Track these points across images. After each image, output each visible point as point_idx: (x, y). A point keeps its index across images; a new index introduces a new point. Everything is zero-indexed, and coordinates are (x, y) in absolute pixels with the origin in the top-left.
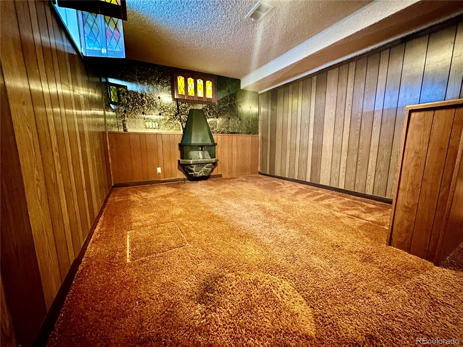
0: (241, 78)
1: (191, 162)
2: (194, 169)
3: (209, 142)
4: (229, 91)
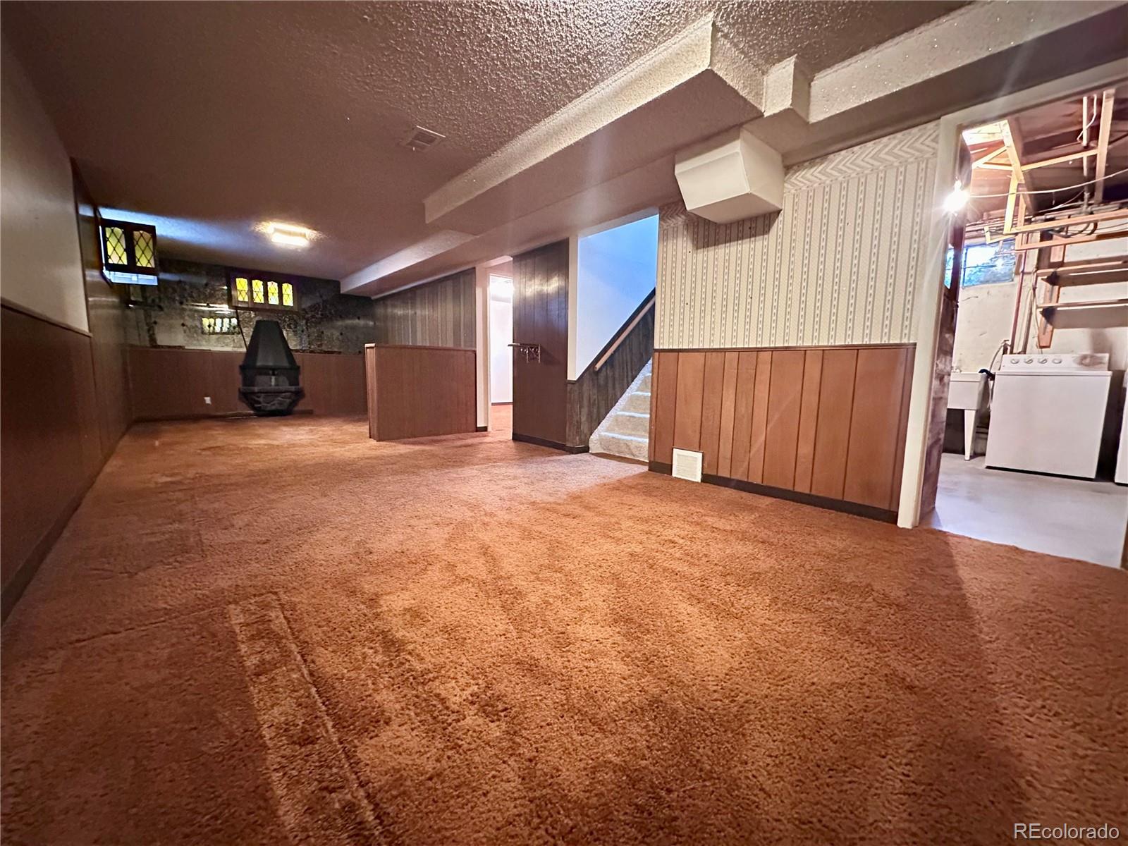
0: (341, 278)
1: (256, 389)
2: (261, 400)
3: (285, 363)
4: (321, 297)
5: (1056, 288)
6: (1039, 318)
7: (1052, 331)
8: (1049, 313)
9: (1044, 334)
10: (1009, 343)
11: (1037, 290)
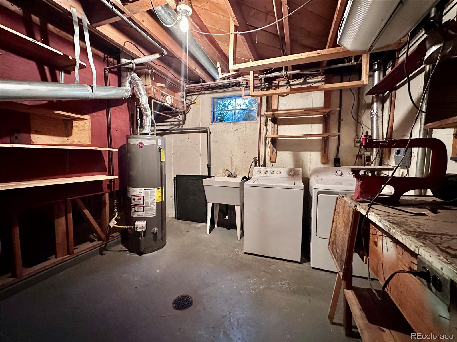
5: (276, 125)
6: (269, 144)
7: (276, 153)
8: (274, 141)
9: (273, 154)
10: (257, 159)
11: (268, 126)
